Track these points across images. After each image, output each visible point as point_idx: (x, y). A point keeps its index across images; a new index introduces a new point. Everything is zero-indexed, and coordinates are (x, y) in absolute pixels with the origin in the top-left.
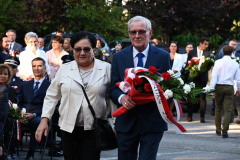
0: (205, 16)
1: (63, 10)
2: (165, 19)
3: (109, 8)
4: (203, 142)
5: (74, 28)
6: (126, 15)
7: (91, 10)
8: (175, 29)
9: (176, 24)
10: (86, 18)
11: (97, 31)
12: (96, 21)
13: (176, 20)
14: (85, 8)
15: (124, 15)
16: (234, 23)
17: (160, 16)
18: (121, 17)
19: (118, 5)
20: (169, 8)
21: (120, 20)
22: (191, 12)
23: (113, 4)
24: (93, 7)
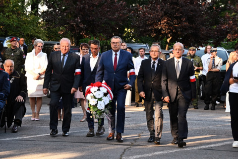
0: (104, 23)
2: (72, 25)
3: (28, 17)
6: (42, 23)
7: (12, 18)
8: (81, 33)
9: (81, 30)
10: (9, 25)
11: (18, 35)
12: (17, 27)
13: (82, 26)
14: (8, 16)
15: (40, 23)
16: (126, 29)
17: (68, 23)
18: (37, 24)
19: (35, 15)
20: (76, 17)
21: (37, 26)
22: (93, 21)
23: (31, 14)
24: (15, 16)
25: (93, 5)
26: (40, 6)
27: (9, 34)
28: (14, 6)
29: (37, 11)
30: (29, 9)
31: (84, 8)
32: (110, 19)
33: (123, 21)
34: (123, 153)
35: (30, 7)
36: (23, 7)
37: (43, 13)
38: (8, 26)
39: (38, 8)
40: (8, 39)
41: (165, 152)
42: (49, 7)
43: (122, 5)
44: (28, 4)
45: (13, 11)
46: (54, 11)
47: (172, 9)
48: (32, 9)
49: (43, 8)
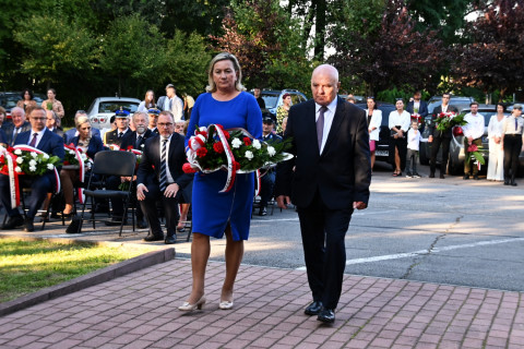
0: (412, 70)
1: (263, 66)
2: (368, 73)
3: (310, 63)
4: (409, 202)
5: (274, 85)
7: (291, 65)
8: (380, 84)
9: (381, 78)
10: (286, 74)
12: (296, 76)
13: (381, 74)
14: (285, 63)
16: (442, 78)
17: (363, 71)
19: (319, 59)
20: (373, 61)
22: (397, 66)
23: (314, 59)
24: (293, 63)
25: (397, 45)
26: (326, 48)
27: (286, 85)
28: (294, 50)
29: (322, 55)
30: (312, 53)
31: (384, 49)
32: (419, 64)
33: (439, 66)
34: (435, 242)
35: (313, 50)
36: (304, 50)
37: (331, 57)
38: (286, 76)
39: (323, 51)
40: (284, 92)
41: (494, 242)
42: (338, 50)
43: (436, 44)
44: (311, 46)
45: (291, 56)
46: (345, 54)
47: (509, 49)
48: (316, 52)
49: (330, 51)
